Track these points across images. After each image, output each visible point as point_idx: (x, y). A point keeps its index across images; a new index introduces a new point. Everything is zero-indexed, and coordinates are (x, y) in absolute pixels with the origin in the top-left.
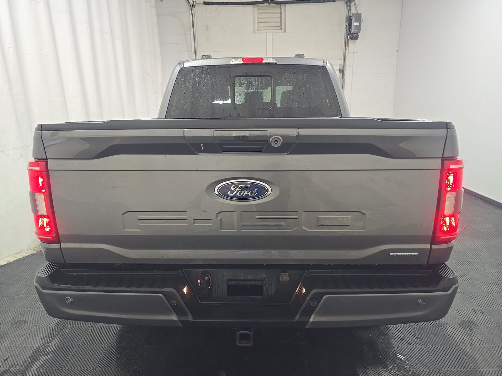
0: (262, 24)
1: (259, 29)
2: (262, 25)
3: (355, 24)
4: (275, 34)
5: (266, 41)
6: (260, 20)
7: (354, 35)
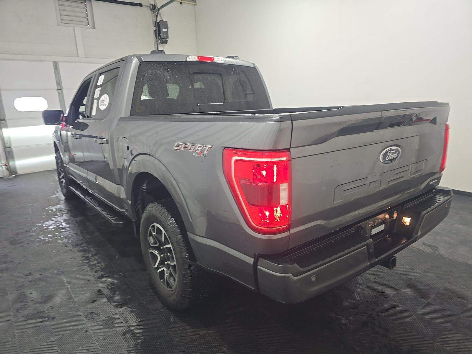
0: (65, 16)
1: (63, 22)
2: (66, 18)
3: (164, 30)
4: (84, 30)
5: (74, 35)
6: (63, 13)
7: (163, 40)
